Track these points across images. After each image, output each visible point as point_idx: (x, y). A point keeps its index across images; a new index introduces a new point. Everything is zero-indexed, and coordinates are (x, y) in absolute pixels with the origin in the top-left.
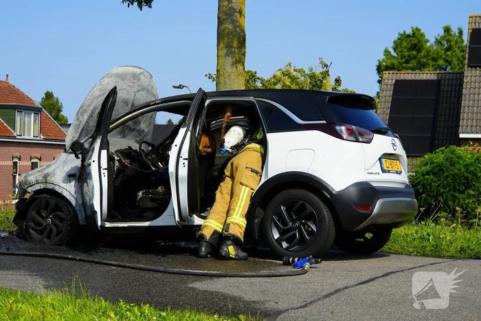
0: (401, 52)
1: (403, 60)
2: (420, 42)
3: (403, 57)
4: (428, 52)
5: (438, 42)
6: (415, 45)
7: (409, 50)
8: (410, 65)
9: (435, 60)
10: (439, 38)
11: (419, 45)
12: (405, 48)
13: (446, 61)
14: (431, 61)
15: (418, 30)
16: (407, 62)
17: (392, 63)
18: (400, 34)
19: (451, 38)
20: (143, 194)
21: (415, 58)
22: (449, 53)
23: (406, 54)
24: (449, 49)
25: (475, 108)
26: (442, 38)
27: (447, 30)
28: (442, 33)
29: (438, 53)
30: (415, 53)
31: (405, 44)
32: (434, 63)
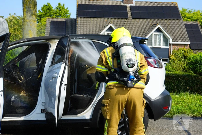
0: (44, 11)
1: (45, 13)
2: (50, 7)
3: (44, 12)
4: (53, 11)
5: (57, 8)
6: (48, 8)
7: (47, 10)
8: (47, 15)
9: (56, 14)
10: (57, 7)
11: (50, 8)
12: (45, 9)
13: (60, 14)
14: (54, 14)
15: (49, 3)
16: (46, 14)
17: (41, 14)
18: (43, 5)
19: (61, 7)
20: (15, 98)
21: (49, 13)
22: (60, 11)
23: (46, 11)
24: (60, 10)
25: (81, 32)
26: (58, 7)
27: (59, 4)
28: (58, 5)
29: (57, 11)
30: (49, 11)
31: (45, 8)
32: (56, 15)
